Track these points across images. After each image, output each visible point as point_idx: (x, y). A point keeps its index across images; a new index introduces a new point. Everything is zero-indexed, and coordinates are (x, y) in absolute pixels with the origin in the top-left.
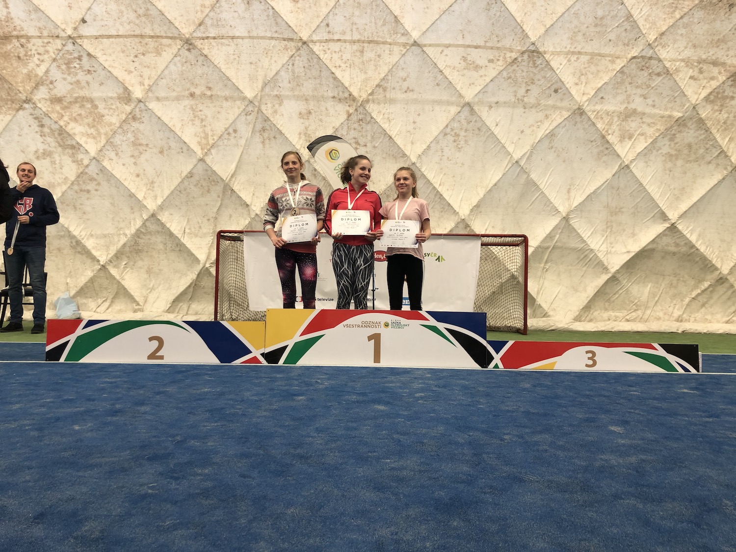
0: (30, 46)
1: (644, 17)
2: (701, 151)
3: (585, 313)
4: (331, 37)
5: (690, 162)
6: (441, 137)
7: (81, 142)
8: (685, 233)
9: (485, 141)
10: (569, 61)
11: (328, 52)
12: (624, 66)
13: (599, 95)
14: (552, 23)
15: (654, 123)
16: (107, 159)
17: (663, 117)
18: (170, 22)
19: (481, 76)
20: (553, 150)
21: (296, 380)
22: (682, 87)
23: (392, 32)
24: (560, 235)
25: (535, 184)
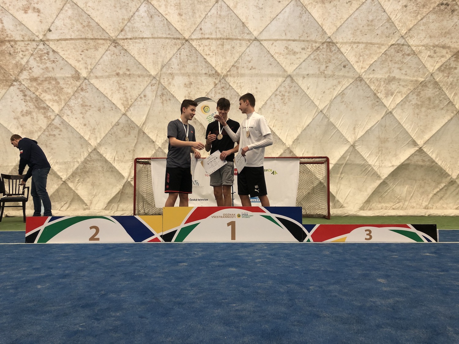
0: (17, 46)
1: (399, 19)
2: (437, 102)
3: (367, 204)
4: (203, 36)
5: (430, 109)
6: (273, 97)
7: (50, 105)
8: (428, 153)
9: (301, 99)
10: (352, 47)
11: (202, 46)
12: (387, 50)
13: (372, 69)
14: (340, 25)
15: (406, 85)
16: (66, 115)
17: (412, 81)
18: (103, 30)
19: (297, 58)
20: (344, 103)
21: (182, 252)
22: (424, 63)
23: (241, 32)
24: (350, 156)
25: (333, 125)
